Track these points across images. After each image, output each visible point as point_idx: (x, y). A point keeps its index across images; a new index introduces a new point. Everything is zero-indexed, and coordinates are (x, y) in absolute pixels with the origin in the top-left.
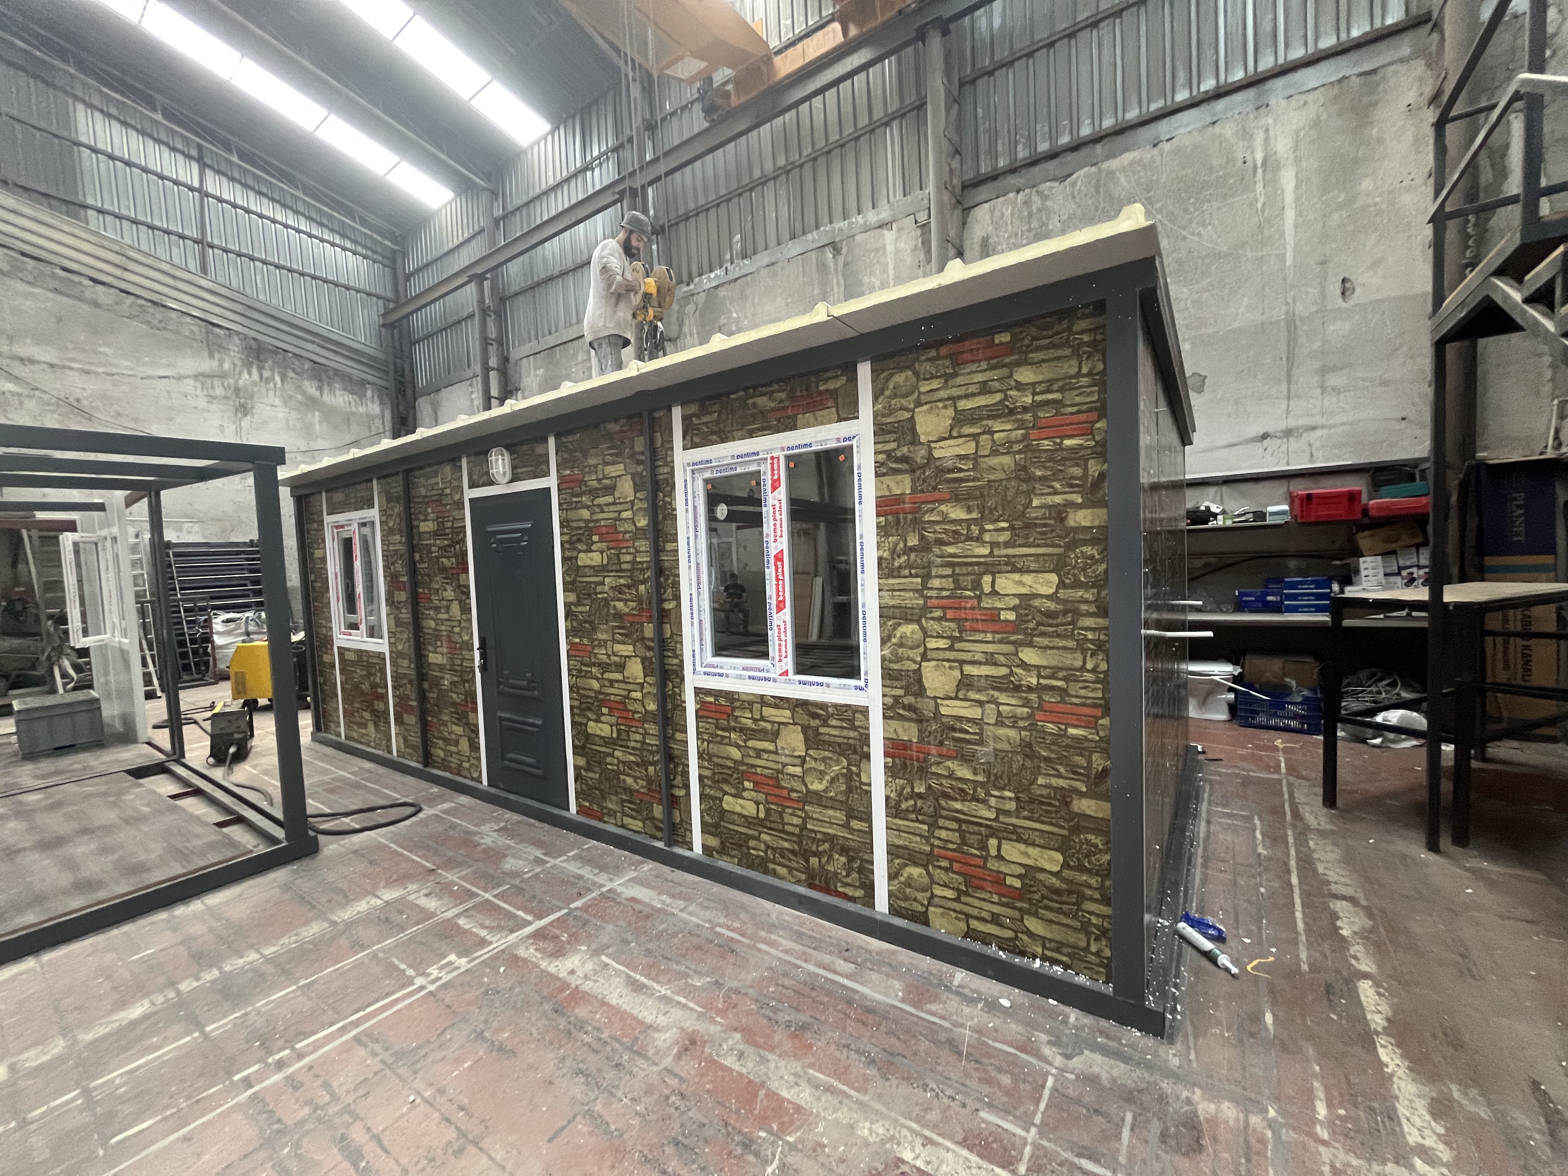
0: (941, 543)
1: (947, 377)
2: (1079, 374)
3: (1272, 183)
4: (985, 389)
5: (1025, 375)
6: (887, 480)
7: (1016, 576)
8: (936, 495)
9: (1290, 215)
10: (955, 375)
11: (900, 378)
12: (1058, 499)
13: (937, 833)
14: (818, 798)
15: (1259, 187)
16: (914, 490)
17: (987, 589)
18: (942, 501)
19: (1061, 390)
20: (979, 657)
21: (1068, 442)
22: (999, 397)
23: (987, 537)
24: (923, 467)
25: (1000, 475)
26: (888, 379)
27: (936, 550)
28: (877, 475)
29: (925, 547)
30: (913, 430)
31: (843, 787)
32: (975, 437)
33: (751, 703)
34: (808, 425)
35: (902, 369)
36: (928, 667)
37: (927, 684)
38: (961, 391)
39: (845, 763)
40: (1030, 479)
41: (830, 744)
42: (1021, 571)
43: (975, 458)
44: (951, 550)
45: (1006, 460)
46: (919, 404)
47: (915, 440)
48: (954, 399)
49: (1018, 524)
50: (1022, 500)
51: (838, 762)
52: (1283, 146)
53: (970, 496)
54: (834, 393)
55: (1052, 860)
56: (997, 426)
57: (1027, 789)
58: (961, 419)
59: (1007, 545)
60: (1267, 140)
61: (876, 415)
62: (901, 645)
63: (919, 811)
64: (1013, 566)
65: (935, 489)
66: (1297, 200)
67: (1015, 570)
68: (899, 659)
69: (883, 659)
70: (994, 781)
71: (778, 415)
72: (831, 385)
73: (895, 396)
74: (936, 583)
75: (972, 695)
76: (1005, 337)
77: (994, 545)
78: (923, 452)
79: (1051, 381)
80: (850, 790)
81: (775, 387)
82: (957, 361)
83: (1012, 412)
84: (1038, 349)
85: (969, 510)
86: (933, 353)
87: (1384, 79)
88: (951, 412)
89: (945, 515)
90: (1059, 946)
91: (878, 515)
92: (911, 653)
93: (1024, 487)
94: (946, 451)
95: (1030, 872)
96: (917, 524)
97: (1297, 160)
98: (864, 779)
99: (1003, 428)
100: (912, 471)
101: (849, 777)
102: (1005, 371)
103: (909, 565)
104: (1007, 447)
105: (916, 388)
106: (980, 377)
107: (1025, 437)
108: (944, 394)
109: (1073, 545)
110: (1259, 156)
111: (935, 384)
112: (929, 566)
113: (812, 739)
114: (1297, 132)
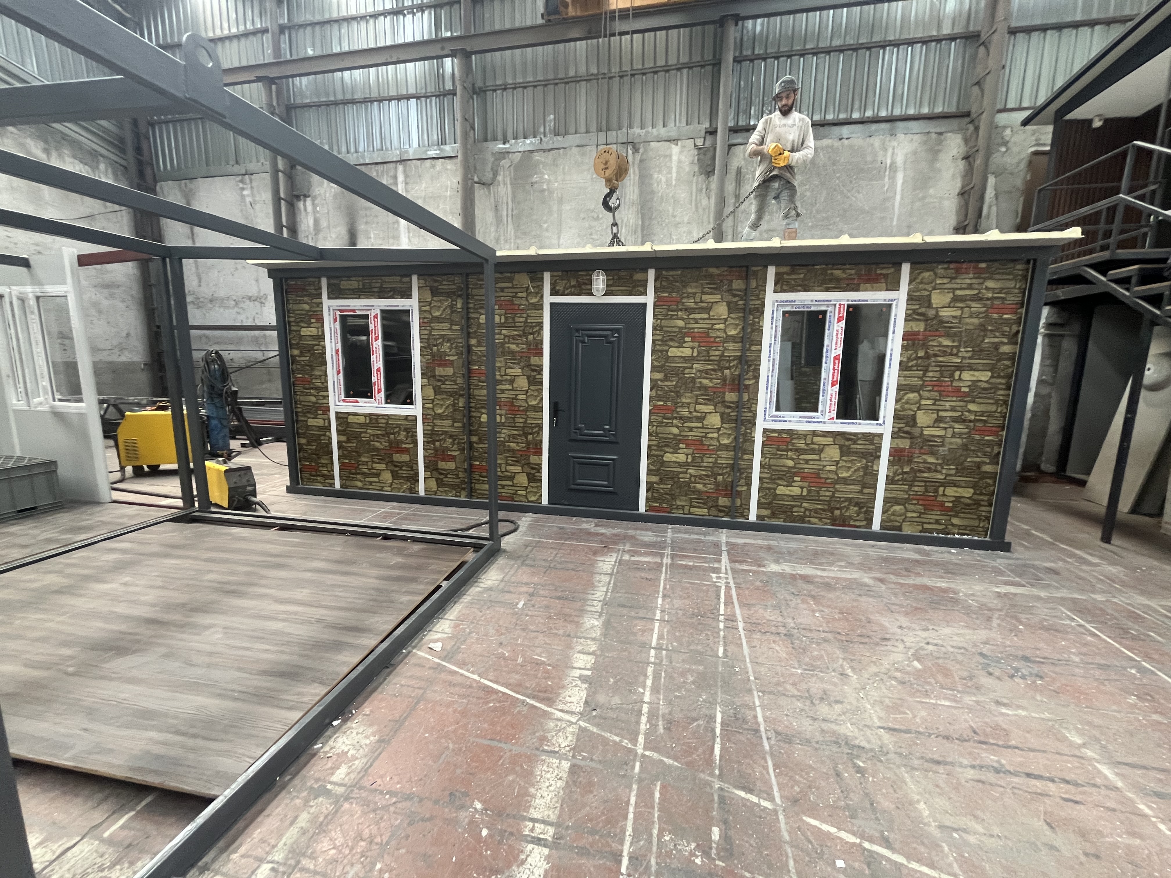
0: (936, 355)
1: (952, 278)
2: (1015, 288)
3: (893, 178)
4: (970, 287)
5: (990, 284)
6: (911, 323)
7: (972, 372)
8: (937, 333)
9: (898, 198)
10: (955, 278)
11: (926, 275)
12: (996, 340)
13: (913, 489)
14: (845, 481)
15: (886, 179)
16: (925, 330)
17: (957, 377)
18: (940, 336)
19: (1006, 293)
20: (948, 407)
21: (1005, 316)
22: (976, 292)
23: (960, 354)
24: (932, 319)
25: (972, 327)
26: (919, 274)
27: (933, 359)
28: (906, 320)
29: (927, 357)
30: (930, 301)
31: (862, 474)
32: (962, 308)
33: (805, 436)
34: (866, 290)
35: (928, 270)
36: (920, 414)
37: (918, 421)
38: (958, 286)
39: (864, 461)
40: (986, 330)
41: (856, 453)
42: (975, 370)
43: (960, 318)
44: (941, 359)
45: (976, 321)
46: (934, 289)
47: (930, 306)
48: (954, 289)
49: (977, 349)
50: (981, 339)
51: (860, 462)
52: (900, 160)
53: (955, 335)
54: (886, 276)
55: (968, 493)
56: (973, 304)
57: (962, 464)
58: (956, 299)
59: (970, 358)
60: (893, 154)
61: (909, 291)
62: (907, 403)
63: (905, 480)
64: (971, 368)
65: (937, 330)
66: (902, 190)
67: (972, 370)
68: (904, 410)
69: (895, 410)
70: (946, 461)
71: (847, 282)
72: (884, 271)
73: (921, 283)
74: (930, 374)
75: (942, 425)
76: (983, 265)
77: (963, 358)
78: (934, 312)
79: (1002, 289)
80: (865, 474)
81: (848, 266)
82: (958, 271)
83: (981, 299)
84: (999, 273)
85: (953, 341)
86: (946, 266)
87: (945, 139)
88: (951, 295)
89: (940, 343)
90: (966, 527)
91: (903, 340)
92: (912, 407)
93: (982, 333)
94: (945, 313)
95: (958, 499)
96: (925, 346)
97: (905, 169)
98: (875, 468)
99: (976, 307)
100: (926, 320)
101: (866, 468)
102: (981, 281)
103: (917, 365)
104: (977, 315)
105: (935, 280)
106: (968, 281)
107: (986, 312)
108: (948, 286)
109: (999, 360)
110: (888, 162)
111: (945, 281)
112: (928, 366)
113: (845, 451)
114: (907, 154)
